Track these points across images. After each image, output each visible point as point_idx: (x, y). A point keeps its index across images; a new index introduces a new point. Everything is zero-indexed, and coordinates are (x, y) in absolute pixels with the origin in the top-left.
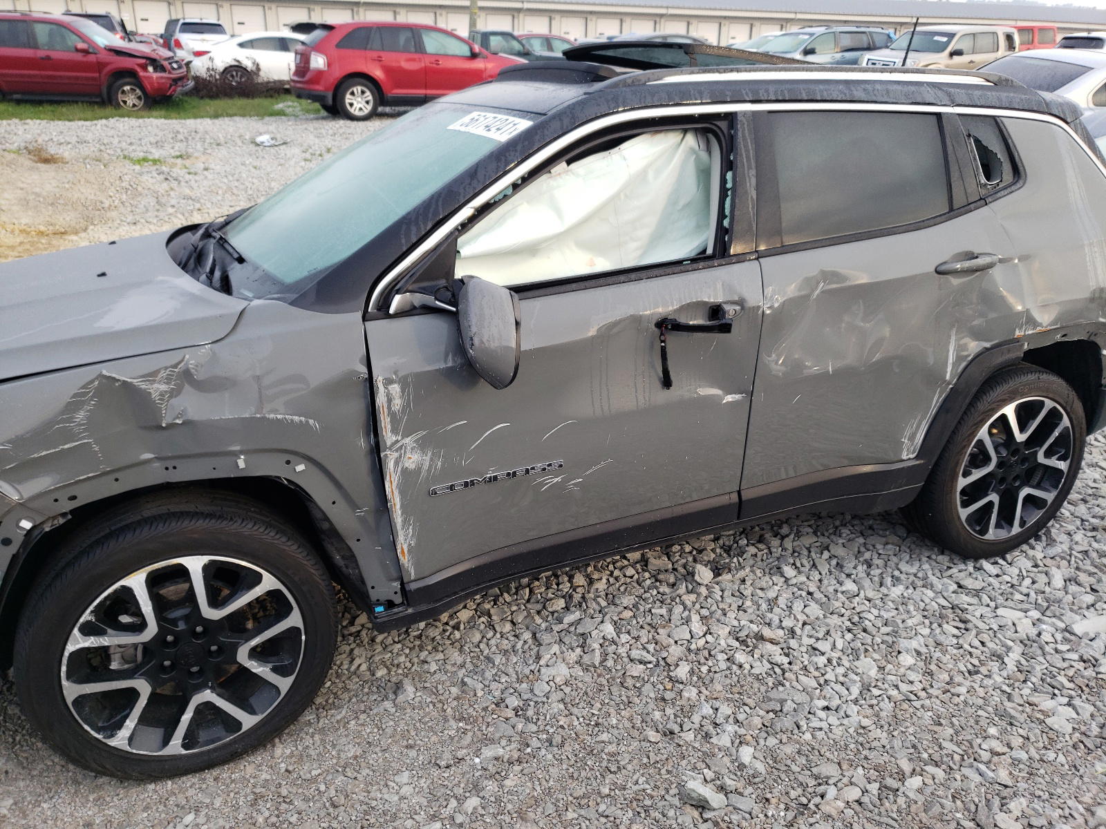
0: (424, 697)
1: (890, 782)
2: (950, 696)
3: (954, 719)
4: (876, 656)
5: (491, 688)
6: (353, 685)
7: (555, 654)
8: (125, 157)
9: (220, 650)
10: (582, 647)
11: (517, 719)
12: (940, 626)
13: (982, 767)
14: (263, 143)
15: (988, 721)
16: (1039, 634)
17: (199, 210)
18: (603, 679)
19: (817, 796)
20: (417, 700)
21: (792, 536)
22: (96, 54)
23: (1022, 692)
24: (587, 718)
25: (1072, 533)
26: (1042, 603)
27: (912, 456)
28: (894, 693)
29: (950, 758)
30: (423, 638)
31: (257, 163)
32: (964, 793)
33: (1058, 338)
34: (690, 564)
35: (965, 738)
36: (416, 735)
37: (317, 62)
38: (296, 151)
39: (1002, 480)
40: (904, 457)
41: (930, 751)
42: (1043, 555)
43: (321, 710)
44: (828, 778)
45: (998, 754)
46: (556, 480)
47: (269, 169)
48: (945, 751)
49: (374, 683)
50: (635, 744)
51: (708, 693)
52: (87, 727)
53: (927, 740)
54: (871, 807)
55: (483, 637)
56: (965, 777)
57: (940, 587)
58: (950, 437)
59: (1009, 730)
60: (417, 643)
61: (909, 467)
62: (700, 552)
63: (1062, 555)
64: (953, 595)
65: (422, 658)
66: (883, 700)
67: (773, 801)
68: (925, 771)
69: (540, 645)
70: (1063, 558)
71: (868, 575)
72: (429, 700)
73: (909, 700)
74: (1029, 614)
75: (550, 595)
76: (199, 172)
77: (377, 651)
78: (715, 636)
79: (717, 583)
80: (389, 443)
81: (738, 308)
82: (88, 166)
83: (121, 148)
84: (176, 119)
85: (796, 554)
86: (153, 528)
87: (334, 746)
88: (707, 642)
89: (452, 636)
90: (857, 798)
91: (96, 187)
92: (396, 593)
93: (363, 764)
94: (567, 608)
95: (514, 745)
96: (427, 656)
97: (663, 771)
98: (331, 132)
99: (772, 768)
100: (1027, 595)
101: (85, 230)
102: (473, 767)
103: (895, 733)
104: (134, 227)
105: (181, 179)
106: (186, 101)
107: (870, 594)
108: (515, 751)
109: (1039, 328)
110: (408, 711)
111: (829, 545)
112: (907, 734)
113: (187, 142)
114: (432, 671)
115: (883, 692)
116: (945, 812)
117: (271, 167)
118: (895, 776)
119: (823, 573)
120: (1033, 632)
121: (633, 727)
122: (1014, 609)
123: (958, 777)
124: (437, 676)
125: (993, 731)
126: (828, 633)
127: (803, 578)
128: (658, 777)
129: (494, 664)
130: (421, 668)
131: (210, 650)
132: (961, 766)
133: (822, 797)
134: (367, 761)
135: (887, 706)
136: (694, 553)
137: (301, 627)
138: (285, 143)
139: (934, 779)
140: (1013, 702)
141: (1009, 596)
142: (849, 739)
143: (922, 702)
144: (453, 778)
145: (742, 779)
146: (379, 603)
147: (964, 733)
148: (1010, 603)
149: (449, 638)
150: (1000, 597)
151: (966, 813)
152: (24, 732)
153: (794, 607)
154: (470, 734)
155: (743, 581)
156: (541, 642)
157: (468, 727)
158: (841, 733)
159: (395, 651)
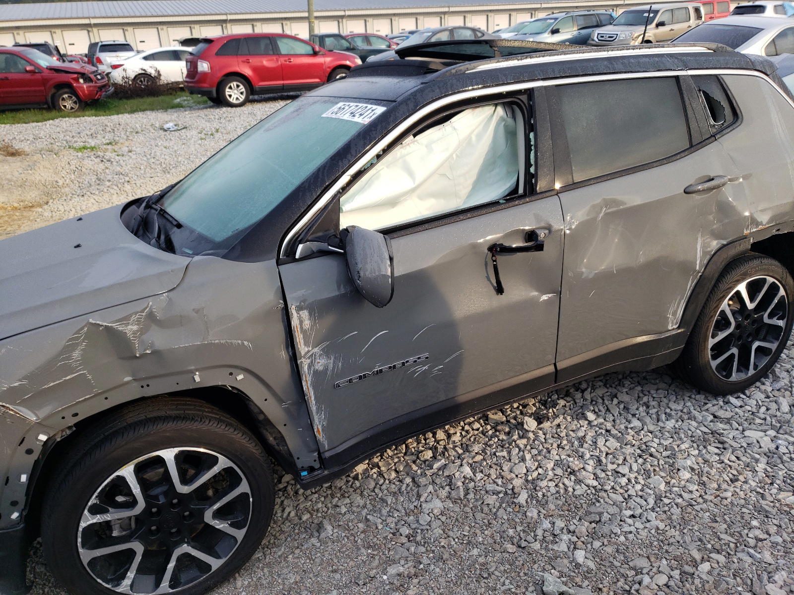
0: (340, 533)
1: (687, 568)
2: (720, 499)
3: (725, 517)
4: (663, 474)
5: (387, 522)
6: (286, 528)
7: (430, 492)
8: (70, 147)
9: (191, 515)
10: (450, 485)
11: (410, 543)
12: (705, 447)
13: (752, 551)
14: (169, 128)
15: (750, 516)
16: (777, 448)
17: (128, 182)
18: (468, 508)
19: (635, 583)
20: (335, 535)
21: (589, 390)
22: (41, 73)
23: (771, 492)
24: (461, 538)
25: (790, 370)
26: (776, 424)
27: (675, 327)
28: (680, 501)
29: (727, 547)
30: (333, 488)
31: (166, 144)
32: (741, 572)
33: (774, 232)
34: (519, 417)
35: (736, 530)
36: (338, 562)
37: (203, 67)
38: (194, 132)
39: (739, 338)
40: (670, 328)
41: (712, 542)
42: (771, 389)
43: (266, 549)
44: (642, 569)
45: (761, 540)
46: (424, 368)
47: (176, 148)
48: (723, 542)
49: (302, 525)
50: (498, 555)
51: (545, 512)
52: (99, 581)
53: (709, 534)
54: (676, 588)
55: (376, 484)
56: (740, 560)
57: (701, 418)
58: (701, 310)
59: (766, 521)
60: (329, 492)
61: (673, 335)
62: (525, 406)
63: (785, 387)
64: (711, 424)
65: (334, 503)
66: (672, 507)
67: (605, 590)
68: (711, 558)
69: (419, 486)
70: (786, 390)
71: (648, 413)
72: (344, 534)
73: (691, 505)
74: (768, 433)
75: (421, 448)
76: (125, 154)
77: (300, 501)
78: (545, 468)
79: (541, 429)
80: (303, 353)
81: (547, 232)
82: (44, 156)
83: (66, 140)
84: (104, 116)
85: (594, 403)
86: (136, 432)
87: (279, 576)
88: (539, 474)
89: (354, 485)
90: (665, 583)
91: (51, 171)
92: (315, 461)
93: (302, 588)
94: (434, 457)
95: (410, 564)
96: (337, 501)
97: (521, 574)
98: (217, 117)
99: (600, 564)
100: (765, 419)
101: (47, 203)
102: (383, 582)
103: (685, 531)
104: (82, 198)
105: (112, 160)
106: (109, 102)
107: (652, 428)
108: (412, 568)
109: (760, 227)
110: (330, 544)
111: (617, 394)
112: (694, 531)
113: (114, 132)
114: (343, 512)
115: (672, 501)
116: (730, 587)
117: (177, 146)
118: (690, 563)
119: (616, 415)
120: (772, 446)
121: (495, 543)
122: (756, 430)
123: (736, 561)
124: (347, 516)
125: (755, 523)
126: (625, 459)
127: (601, 420)
128: (518, 578)
129: (387, 503)
130: (334, 511)
131: (183, 515)
132: (736, 551)
133: (640, 583)
134: (305, 585)
135: (676, 511)
136: (521, 408)
137: (249, 492)
138: (185, 128)
139: (718, 563)
140: (766, 500)
141: (752, 421)
142: (653, 538)
143: (701, 506)
144: (369, 592)
145: (579, 574)
146: (303, 469)
147: (735, 526)
148: (753, 426)
149: (351, 486)
150: (745, 422)
151: (744, 586)
152: (50, 585)
153: (599, 443)
154: (377, 558)
155: (559, 426)
156: (419, 484)
157: (375, 553)
158: (646, 534)
159: (314, 500)
